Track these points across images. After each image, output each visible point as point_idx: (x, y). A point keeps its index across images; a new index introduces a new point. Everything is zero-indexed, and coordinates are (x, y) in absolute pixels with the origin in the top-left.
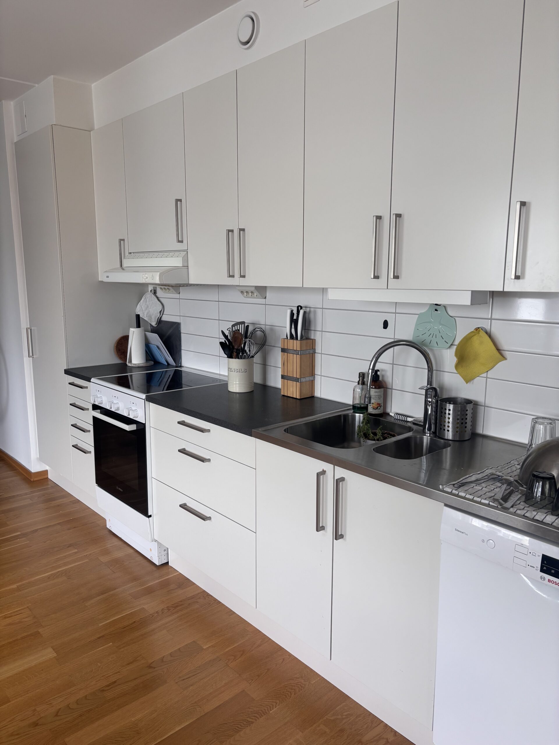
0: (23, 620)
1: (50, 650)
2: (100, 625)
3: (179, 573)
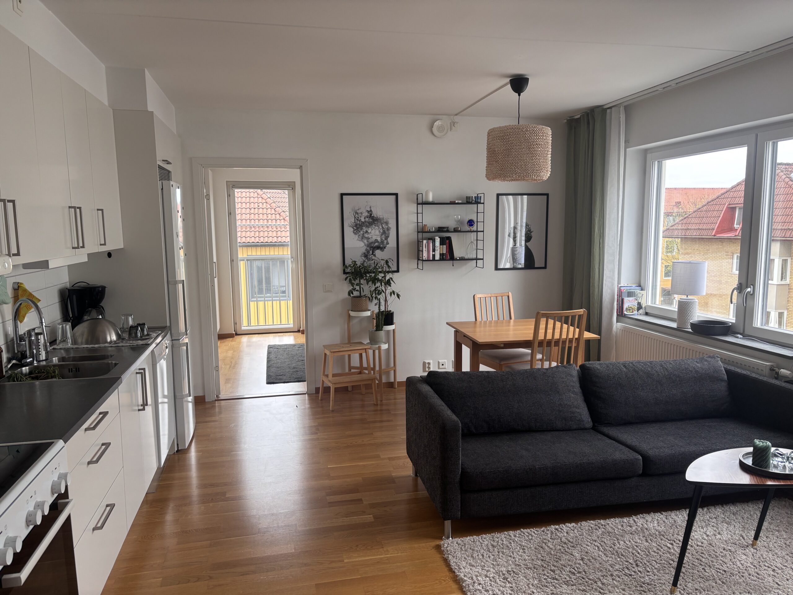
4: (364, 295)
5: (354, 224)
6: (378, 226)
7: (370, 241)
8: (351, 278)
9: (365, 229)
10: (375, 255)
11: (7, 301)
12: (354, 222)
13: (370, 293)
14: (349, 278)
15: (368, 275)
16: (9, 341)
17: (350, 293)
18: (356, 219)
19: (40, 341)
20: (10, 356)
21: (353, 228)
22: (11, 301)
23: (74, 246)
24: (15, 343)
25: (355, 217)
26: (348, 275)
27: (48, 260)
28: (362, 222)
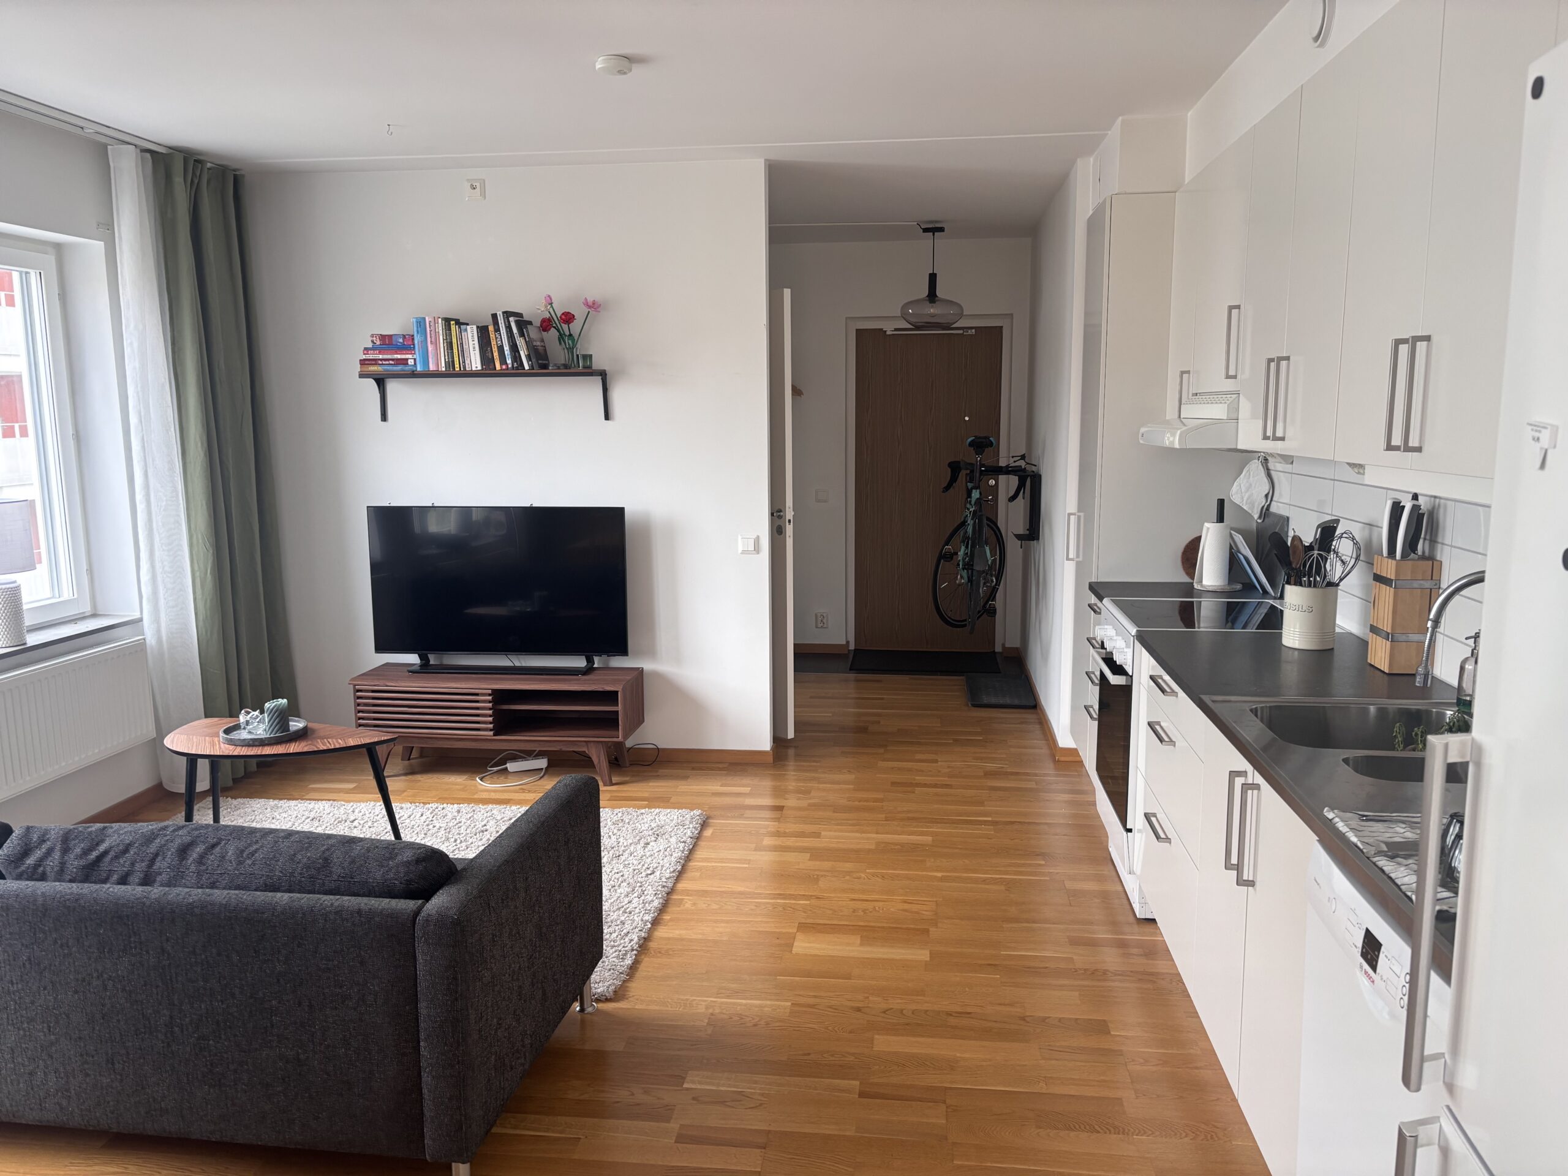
0: (921, 912)
1: (927, 952)
2: (1002, 953)
3: (1162, 939)
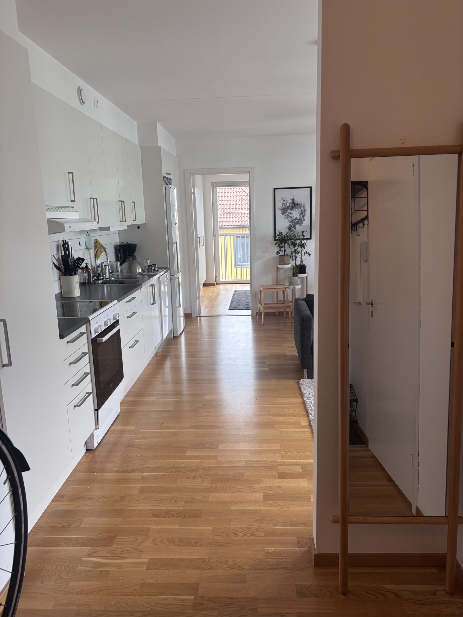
4: (287, 254)
5: (282, 208)
6: (298, 209)
7: (293, 218)
8: (279, 243)
9: (289, 211)
10: (295, 228)
11: (92, 248)
12: (282, 206)
13: (291, 253)
14: (278, 243)
15: (290, 241)
16: (93, 268)
17: (278, 252)
18: (283, 205)
19: (106, 269)
20: (93, 275)
21: (282, 211)
22: (94, 248)
23: (121, 221)
24: (96, 269)
25: (283, 203)
26: (277, 242)
27: (110, 227)
28: (287, 206)
